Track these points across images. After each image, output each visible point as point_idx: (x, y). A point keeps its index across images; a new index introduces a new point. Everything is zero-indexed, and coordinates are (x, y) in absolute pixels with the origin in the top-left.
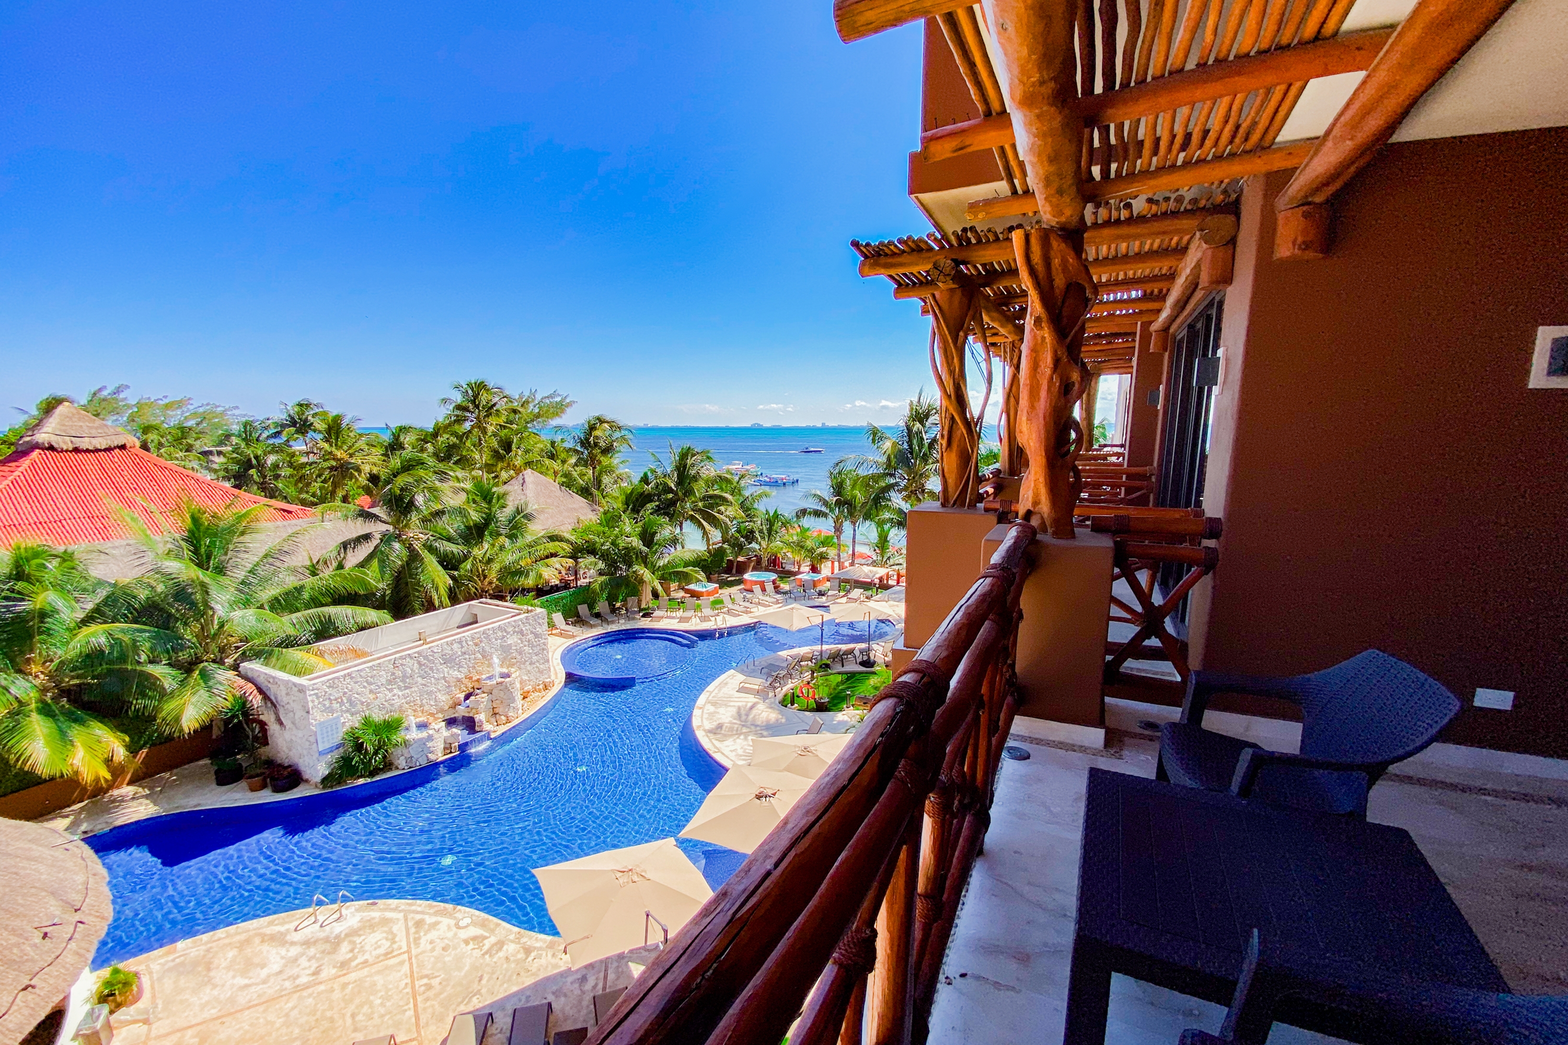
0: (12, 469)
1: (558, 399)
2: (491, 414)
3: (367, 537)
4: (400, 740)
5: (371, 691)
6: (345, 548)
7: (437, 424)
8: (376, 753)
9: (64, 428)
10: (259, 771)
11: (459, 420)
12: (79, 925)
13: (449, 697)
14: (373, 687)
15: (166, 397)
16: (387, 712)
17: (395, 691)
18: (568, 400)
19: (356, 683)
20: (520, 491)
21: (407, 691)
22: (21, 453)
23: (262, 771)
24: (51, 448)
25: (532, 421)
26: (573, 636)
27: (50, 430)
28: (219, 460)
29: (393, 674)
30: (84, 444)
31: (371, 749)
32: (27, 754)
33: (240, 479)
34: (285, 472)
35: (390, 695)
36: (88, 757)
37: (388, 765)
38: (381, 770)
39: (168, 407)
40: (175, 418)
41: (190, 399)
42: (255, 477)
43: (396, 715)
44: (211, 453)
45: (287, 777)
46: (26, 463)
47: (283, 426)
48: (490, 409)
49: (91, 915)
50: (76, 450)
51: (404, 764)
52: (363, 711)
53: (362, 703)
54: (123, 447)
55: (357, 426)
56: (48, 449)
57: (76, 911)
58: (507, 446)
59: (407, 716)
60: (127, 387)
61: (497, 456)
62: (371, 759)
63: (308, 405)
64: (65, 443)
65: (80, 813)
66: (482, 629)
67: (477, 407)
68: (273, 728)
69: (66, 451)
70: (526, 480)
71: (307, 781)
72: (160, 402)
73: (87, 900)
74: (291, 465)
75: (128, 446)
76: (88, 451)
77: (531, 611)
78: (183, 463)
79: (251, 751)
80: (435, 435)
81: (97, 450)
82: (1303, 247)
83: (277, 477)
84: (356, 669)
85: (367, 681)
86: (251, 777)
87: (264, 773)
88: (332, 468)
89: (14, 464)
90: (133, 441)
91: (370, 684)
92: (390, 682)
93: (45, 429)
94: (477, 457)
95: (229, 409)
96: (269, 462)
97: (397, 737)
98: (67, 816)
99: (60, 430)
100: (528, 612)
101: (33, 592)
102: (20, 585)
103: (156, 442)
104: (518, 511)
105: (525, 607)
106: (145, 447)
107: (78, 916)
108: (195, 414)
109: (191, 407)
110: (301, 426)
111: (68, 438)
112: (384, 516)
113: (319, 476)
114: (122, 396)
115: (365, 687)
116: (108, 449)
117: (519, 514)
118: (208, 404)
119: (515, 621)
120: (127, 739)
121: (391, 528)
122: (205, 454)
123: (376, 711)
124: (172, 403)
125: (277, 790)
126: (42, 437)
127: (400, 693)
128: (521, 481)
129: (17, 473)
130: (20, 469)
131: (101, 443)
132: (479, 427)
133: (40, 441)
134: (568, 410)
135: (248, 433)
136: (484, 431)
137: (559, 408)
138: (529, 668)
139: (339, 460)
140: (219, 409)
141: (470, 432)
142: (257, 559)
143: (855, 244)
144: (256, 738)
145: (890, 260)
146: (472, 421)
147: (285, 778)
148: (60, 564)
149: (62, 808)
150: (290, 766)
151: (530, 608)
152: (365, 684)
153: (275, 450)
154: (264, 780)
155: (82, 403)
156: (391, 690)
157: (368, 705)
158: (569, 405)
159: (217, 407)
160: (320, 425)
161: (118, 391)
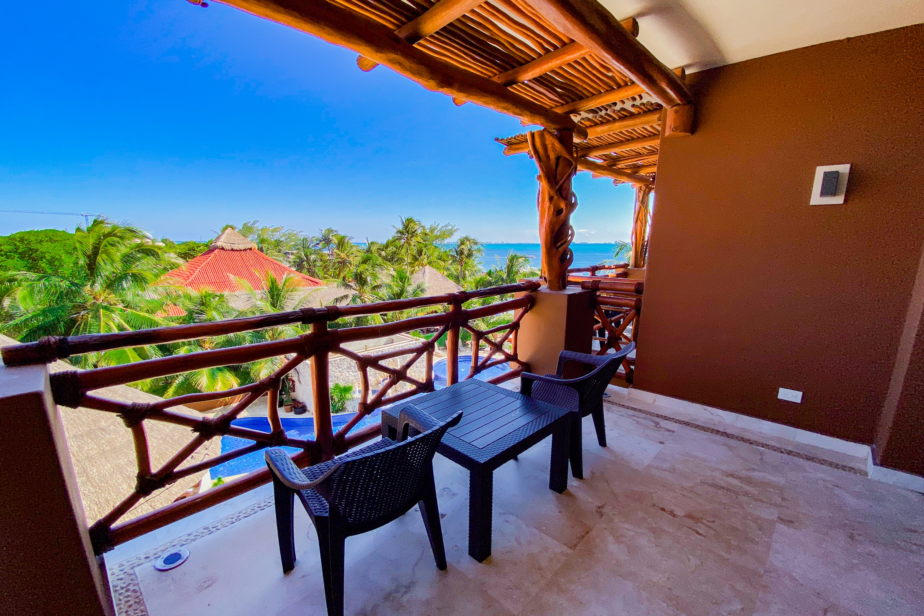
0: (207, 258)
1: (450, 227)
2: (413, 236)
3: (346, 296)
4: (350, 397)
5: (339, 371)
6: (337, 302)
7: (388, 242)
8: (339, 402)
9: (228, 239)
10: (289, 403)
11: (400, 239)
12: (206, 455)
13: (375, 379)
14: (340, 369)
15: (273, 226)
16: (346, 383)
17: (351, 373)
18: (455, 228)
19: (333, 366)
20: (422, 277)
21: (356, 373)
22: (211, 251)
23: (292, 403)
24: (223, 249)
25: (436, 239)
26: (441, 357)
27: (222, 241)
28: (292, 257)
29: (350, 364)
30: (236, 247)
31: (337, 400)
32: (199, 382)
33: (299, 266)
34: (319, 263)
35: (348, 374)
36: (222, 387)
37: (343, 409)
38: (341, 410)
39: (273, 231)
40: (277, 235)
41: (283, 227)
42: (306, 265)
43: (350, 385)
44: (288, 253)
45: (301, 408)
46: (212, 255)
47: (321, 241)
48: (414, 234)
49: (212, 452)
50: (232, 250)
51: (351, 409)
52: (335, 381)
53: (335, 377)
54: (250, 249)
55: (351, 241)
56: (221, 249)
57: (206, 449)
58: (420, 253)
59: (355, 386)
60: (258, 221)
61: (415, 259)
62: (336, 404)
63: (332, 231)
64: (228, 247)
65: (219, 412)
66: (393, 346)
67: (408, 232)
68: (297, 384)
69: (228, 250)
70: (426, 271)
71: (309, 411)
72: (270, 228)
73: (211, 445)
74: (321, 260)
75: (253, 248)
76: (237, 250)
77: (418, 340)
78: (276, 258)
79: (288, 393)
80: (387, 247)
81: (241, 250)
82: (674, 129)
83: (314, 266)
84: (334, 359)
85: (338, 366)
86: (286, 406)
87: (292, 405)
88: (339, 262)
89: (207, 255)
90: (255, 246)
91: (339, 368)
92: (348, 368)
93: (220, 240)
94: (406, 259)
95: (300, 232)
96: (312, 259)
97: (348, 396)
98: (214, 412)
99: (226, 240)
100: (417, 340)
101: (206, 310)
102: (202, 308)
103: (266, 247)
104: (419, 287)
105: (416, 337)
106: (261, 250)
107: (206, 452)
108: (284, 235)
109: (283, 231)
110: (327, 240)
111: (229, 244)
112: (354, 287)
113: (333, 266)
114: (256, 225)
115: (337, 369)
116: (245, 250)
117: (418, 289)
118: (290, 230)
119: (410, 344)
120: (239, 381)
121: (357, 293)
122: (286, 253)
123: (341, 381)
124: (276, 229)
125: (296, 413)
126: (219, 244)
127: (353, 374)
128: (423, 272)
129: (208, 260)
130: (210, 258)
131: (242, 247)
132: (408, 243)
133: (218, 245)
134: (455, 234)
135: (305, 244)
136: (410, 244)
137: (451, 233)
138: (415, 369)
139: (342, 258)
140: (295, 232)
141: (403, 245)
142: (297, 303)
143: (497, 139)
144: (290, 388)
145: (516, 146)
146: (404, 239)
147: (300, 408)
148: (219, 299)
149: (212, 409)
150: (302, 403)
151: (418, 338)
152: (337, 367)
153: (315, 252)
154: (292, 407)
155: (240, 229)
156: (348, 372)
157: (338, 378)
158: (455, 231)
159: (294, 231)
160: (335, 241)
161: (254, 224)
